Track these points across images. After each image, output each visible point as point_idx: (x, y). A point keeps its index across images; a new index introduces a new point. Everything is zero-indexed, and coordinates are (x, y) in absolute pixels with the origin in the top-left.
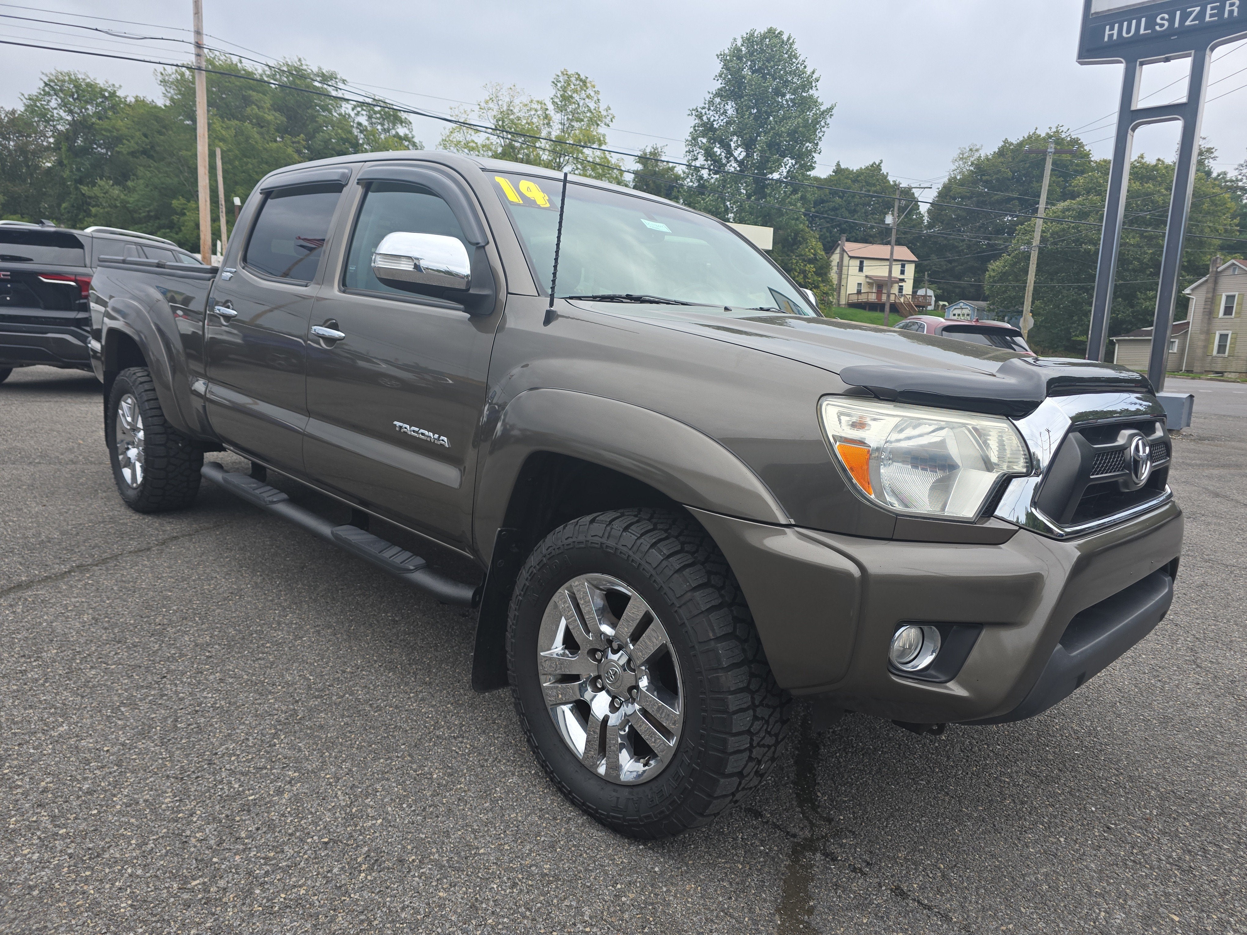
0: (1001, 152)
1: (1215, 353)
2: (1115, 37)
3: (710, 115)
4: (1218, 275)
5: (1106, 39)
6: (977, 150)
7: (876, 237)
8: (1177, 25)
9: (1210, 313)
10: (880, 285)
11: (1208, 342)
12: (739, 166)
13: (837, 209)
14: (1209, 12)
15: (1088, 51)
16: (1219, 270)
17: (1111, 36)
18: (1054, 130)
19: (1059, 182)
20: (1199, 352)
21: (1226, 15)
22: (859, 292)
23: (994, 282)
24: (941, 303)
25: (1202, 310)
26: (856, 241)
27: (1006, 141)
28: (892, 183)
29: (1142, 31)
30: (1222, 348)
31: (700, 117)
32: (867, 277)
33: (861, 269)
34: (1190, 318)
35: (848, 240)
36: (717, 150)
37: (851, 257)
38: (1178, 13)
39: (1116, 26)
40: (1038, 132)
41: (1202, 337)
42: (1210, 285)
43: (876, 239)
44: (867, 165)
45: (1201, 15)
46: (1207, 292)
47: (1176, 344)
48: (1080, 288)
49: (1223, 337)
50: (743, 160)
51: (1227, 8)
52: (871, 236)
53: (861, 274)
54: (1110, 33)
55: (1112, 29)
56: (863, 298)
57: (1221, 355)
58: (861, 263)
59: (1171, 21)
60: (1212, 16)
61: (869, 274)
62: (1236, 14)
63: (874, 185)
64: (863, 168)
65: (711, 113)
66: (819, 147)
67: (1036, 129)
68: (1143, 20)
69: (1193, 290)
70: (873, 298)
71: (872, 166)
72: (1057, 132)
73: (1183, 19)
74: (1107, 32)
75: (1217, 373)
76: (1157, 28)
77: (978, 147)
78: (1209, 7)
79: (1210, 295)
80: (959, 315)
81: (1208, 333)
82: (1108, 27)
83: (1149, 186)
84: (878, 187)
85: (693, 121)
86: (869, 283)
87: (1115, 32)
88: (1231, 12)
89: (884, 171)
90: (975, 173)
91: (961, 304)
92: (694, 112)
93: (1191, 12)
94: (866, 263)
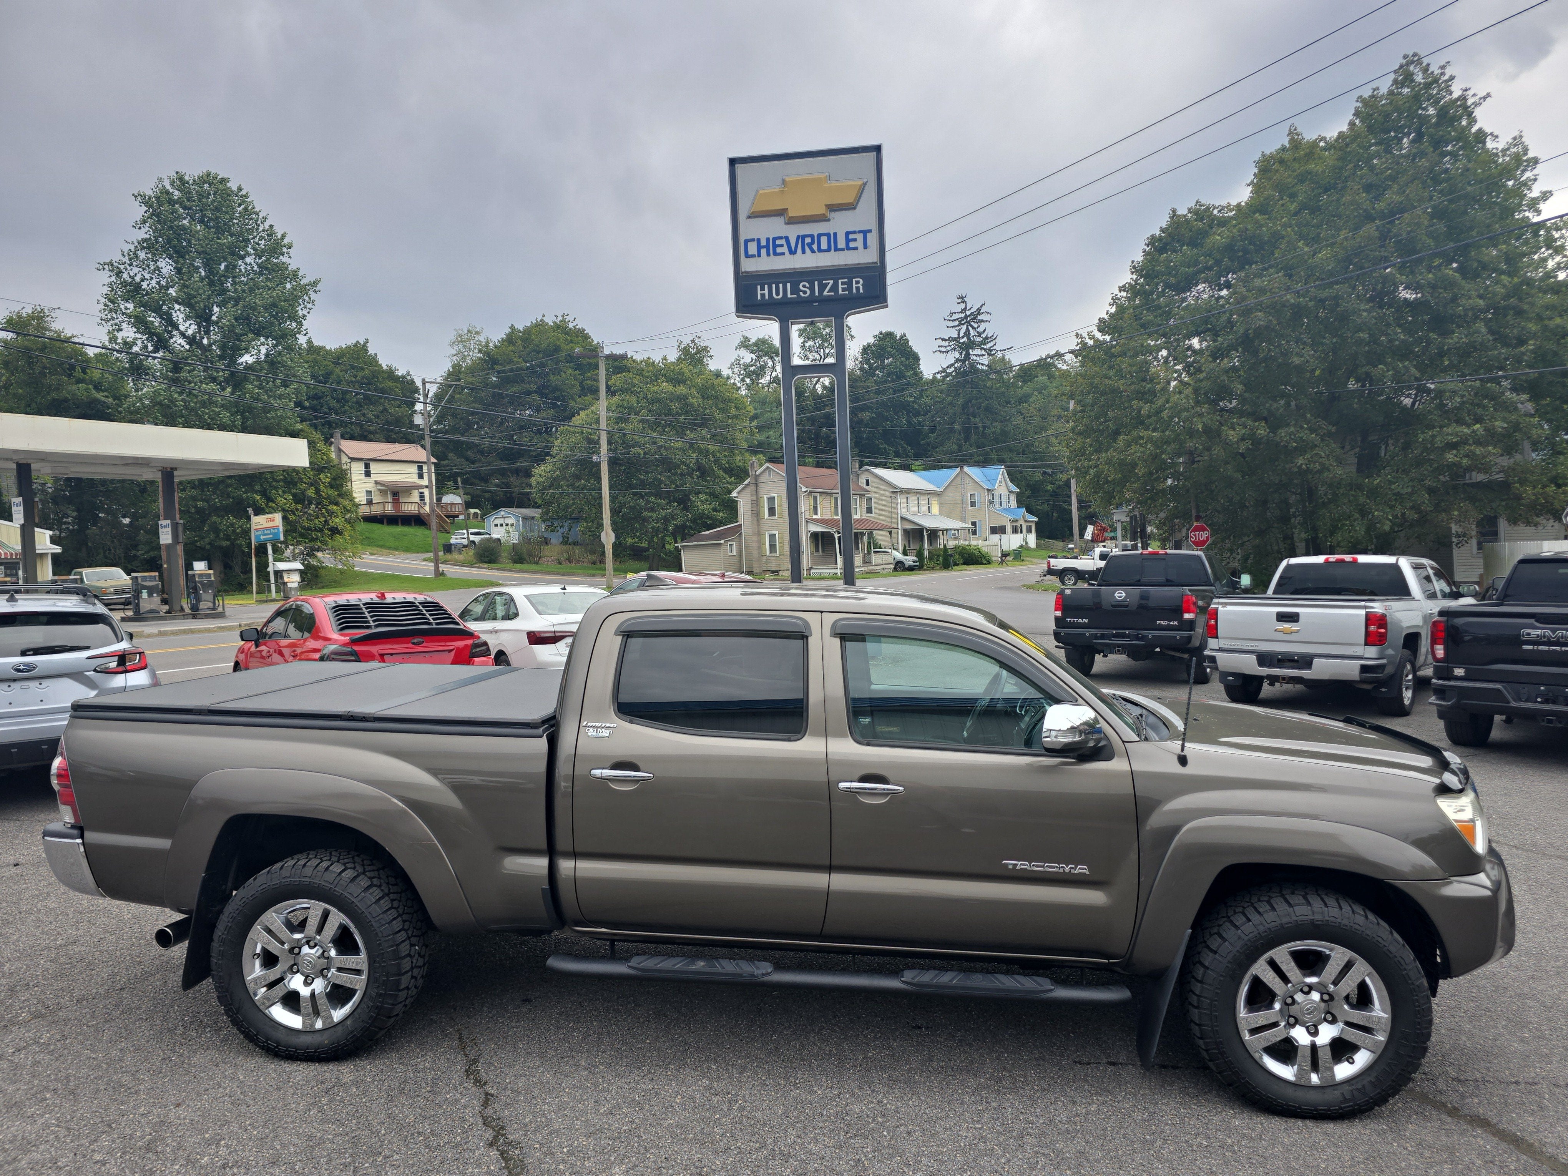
0: (510, 339)
1: (768, 553)
2: (767, 297)
3: (136, 272)
4: (757, 477)
5: (759, 298)
6: (477, 333)
7: (377, 433)
8: (817, 294)
9: (757, 515)
10: (396, 493)
11: (761, 544)
12: (188, 343)
13: (320, 398)
14: (840, 286)
15: (744, 306)
16: (758, 473)
17: (763, 295)
18: (560, 318)
19: (575, 375)
20: (755, 553)
21: (854, 291)
22: (370, 502)
23: (544, 489)
24: (472, 511)
25: (750, 513)
26: (352, 438)
27: (512, 327)
28: (385, 367)
29: (789, 295)
30: (773, 547)
31: (119, 274)
32: (376, 483)
33: (368, 474)
34: (741, 520)
35: (343, 437)
36: (154, 320)
37: (353, 459)
38: (816, 283)
39: (766, 286)
40: (546, 319)
41: (755, 538)
42: (753, 488)
43: (378, 436)
44: (349, 344)
45: (834, 288)
46: (752, 495)
47: (734, 547)
48: (634, 494)
49: (772, 537)
50: (194, 337)
51: (854, 285)
52: (370, 432)
53: (368, 479)
54: (763, 293)
55: (763, 289)
56: (377, 510)
57: (773, 554)
58: (367, 466)
59: (812, 289)
60: (843, 290)
61: (380, 478)
62: (861, 291)
63: (362, 369)
64: (344, 346)
65: (136, 270)
66: (304, 328)
67: (544, 316)
68: (789, 285)
69: (739, 493)
70: (389, 509)
71: (356, 345)
72: (563, 321)
73: (822, 289)
74: (759, 292)
75: (773, 572)
76: (801, 293)
77: (478, 330)
78: (840, 281)
79: (754, 498)
80: (501, 525)
81: (760, 534)
82: (759, 287)
83: (682, 389)
84: (367, 372)
85: (106, 277)
86: (381, 491)
87: (766, 292)
88: (858, 289)
89: (371, 351)
90: (486, 361)
91: (503, 513)
92: (106, 267)
93: (827, 284)
94: (374, 467)
